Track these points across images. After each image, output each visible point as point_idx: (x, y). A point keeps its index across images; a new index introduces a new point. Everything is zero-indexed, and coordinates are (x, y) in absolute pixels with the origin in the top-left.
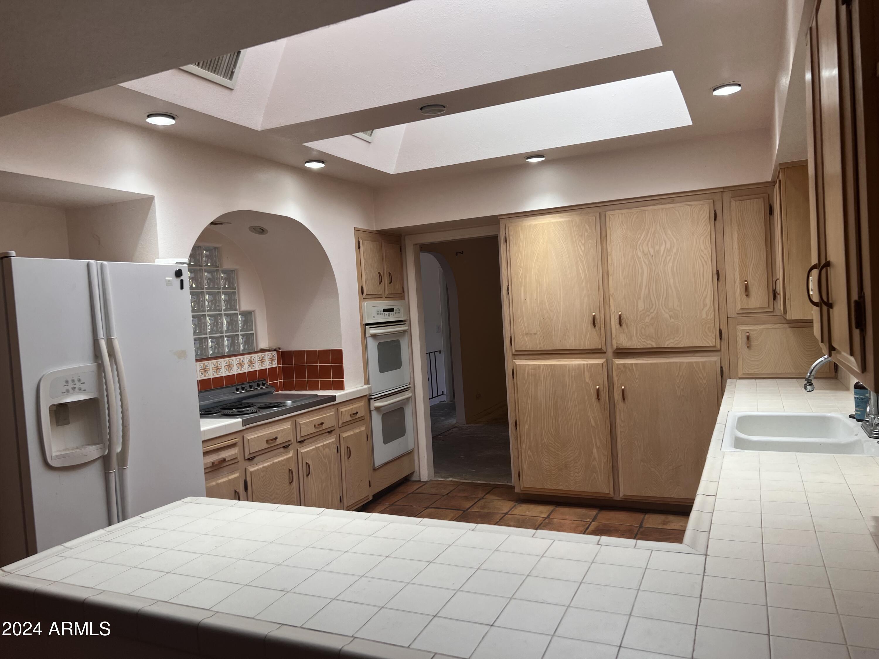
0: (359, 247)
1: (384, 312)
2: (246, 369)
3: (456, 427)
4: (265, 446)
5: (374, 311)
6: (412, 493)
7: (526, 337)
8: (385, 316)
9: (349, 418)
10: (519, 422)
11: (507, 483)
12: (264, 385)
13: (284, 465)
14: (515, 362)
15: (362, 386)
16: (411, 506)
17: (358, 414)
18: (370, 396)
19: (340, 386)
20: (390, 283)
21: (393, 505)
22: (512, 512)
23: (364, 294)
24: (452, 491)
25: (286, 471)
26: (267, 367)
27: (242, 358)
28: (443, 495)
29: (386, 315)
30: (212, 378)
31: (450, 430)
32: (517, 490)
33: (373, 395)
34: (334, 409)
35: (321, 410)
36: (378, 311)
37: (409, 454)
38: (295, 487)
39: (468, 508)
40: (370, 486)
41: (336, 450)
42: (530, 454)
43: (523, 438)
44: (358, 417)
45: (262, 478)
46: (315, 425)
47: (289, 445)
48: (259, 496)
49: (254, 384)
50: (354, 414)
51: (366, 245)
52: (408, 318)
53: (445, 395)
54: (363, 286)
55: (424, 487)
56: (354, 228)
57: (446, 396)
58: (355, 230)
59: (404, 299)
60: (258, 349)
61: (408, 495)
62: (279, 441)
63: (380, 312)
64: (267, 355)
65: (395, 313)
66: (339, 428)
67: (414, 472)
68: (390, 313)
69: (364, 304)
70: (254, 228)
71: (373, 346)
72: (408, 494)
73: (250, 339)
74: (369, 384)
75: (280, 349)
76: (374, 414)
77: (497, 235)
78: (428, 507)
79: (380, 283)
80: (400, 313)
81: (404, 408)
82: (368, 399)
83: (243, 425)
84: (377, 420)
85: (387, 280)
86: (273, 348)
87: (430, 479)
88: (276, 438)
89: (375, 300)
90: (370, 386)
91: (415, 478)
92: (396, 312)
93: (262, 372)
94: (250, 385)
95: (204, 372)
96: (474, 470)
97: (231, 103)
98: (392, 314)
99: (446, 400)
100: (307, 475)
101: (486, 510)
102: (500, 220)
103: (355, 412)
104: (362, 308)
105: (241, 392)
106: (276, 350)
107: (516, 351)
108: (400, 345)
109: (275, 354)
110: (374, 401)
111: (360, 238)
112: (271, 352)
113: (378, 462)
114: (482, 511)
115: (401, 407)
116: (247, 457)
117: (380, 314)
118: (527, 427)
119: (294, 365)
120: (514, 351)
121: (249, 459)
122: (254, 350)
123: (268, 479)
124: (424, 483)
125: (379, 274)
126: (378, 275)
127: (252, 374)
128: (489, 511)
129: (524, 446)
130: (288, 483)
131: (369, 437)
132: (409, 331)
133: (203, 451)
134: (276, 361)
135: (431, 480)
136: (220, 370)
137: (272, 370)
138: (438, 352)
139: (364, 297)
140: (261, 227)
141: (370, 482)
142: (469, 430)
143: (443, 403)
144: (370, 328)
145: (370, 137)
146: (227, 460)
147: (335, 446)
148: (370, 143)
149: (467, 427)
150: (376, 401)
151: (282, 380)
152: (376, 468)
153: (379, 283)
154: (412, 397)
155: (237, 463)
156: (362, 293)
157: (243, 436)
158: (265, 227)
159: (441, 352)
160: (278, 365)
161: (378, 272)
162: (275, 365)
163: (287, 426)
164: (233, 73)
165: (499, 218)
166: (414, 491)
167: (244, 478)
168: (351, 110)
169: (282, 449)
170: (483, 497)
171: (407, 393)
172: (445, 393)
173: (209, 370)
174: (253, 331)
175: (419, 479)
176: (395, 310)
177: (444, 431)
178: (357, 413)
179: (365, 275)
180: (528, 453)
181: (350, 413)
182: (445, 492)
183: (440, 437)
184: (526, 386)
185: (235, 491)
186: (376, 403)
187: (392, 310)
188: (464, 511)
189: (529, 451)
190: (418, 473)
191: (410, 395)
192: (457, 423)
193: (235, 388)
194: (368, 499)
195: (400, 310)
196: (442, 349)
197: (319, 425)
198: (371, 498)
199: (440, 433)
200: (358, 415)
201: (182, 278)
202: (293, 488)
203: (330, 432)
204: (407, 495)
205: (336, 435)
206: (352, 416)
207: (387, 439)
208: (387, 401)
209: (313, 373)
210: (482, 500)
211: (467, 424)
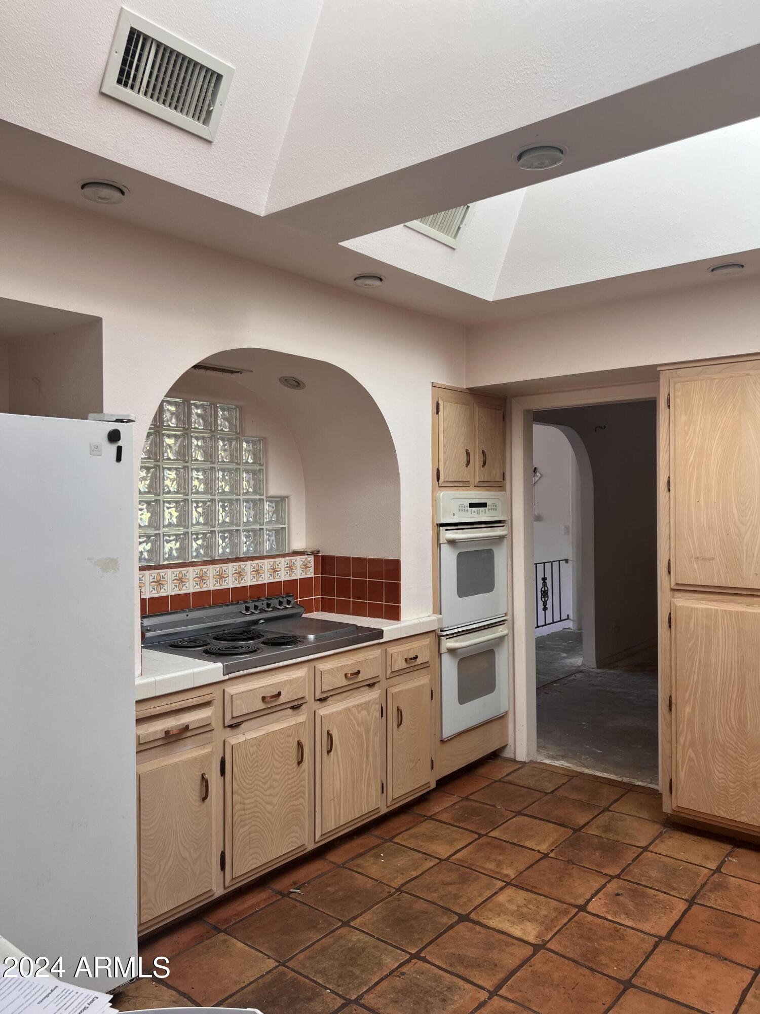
0: (438, 412)
1: (470, 507)
2: (266, 579)
3: (581, 671)
4: (260, 705)
5: (454, 506)
6: (500, 781)
7: (695, 563)
8: (471, 513)
9: (404, 665)
10: (676, 700)
11: (651, 783)
12: (289, 602)
13: (289, 736)
14: (674, 603)
15: (429, 616)
16: (494, 806)
17: (418, 659)
18: (441, 631)
19: (394, 614)
20: (484, 466)
21: (467, 798)
22: (655, 847)
23: (440, 480)
24: (561, 786)
25: (293, 745)
26: (298, 577)
27: (261, 563)
28: (545, 792)
29: (473, 512)
30: (213, 591)
31: (572, 675)
32: (667, 808)
33: (445, 629)
34: (380, 650)
35: (359, 651)
36: (461, 506)
37: (501, 718)
38: (307, 770)
39: (581, 825)
40: (432, 768)
41: (378, 714)
42: (693, 755)
43: (681, 727)
44: (418, 663)
45: (251, 755)
46: (346, 675)
47: (300, 705)
48: (244, 784)
49: (275, 602)
50: (411, 659)
51: (450, 411)
52: (510, 518)
53: (570, 619)
54: (440, 469)
55: (519, 772)
56: (432, 383)
57: (572, 622)
58: (433, 386)
59: (504, 490)
60: (291, 551)
61: (493, 783)
62: (283, 699)
63: (465, 507)
64: (299, 560)
65: (489, 510)
66: (387, 679)
67: (507, 745)
68: (479, 510)
69: (440, 494)
70: (286, 380)
71: (449, 557)
72: (493, 781)
73: (281, 534)
74: (441, 614)
75: (318, 552)
76: (446, 659)
77: (656, 398)
78: (519, 813)
79: (467, 466)
80: (496, 510)
81: (495, 650)
82: (437, 635)
83: (225, 673)
84: (449, 669)
85: (479, 462)
86: (309, 550)
87: (529, 760)
88: (279, 694)
89: (458, 490)
90: (440, 616)
91: (508, 754)
92: (490, 508)
93: (291, 584)
94: (267, 603)
95: (200, 581)
96: (600, 750)
97: (210, 165)
98: (484, 512)
99: (572, 627)
100: (329, 752)
101: (611, 836)
102: (661, 372)
103: (413, 656)
104: (436, 501)
105: (253, 613)
106: (312, 553)
107: (677, 584)
108: (493, 558)
109: (311, 559)
110: (447, 639)
111: (439, 398)
112: (306, 556)
113: (448, 731)
114: (603, 835)
115: (490, 650)
116: (227, 723)
117: (465, 511)
118: (688, 709)
119: (335, 577)
120: (673, 583)
121: (231, 726)
122: (285, 551)
123: (260, 758)
124: (520, 766)
125: (467, 452)
126: (465, 453)
127: (274, 587)
128: (615, 838)
129: (682, 741)
130: (296, 764)
131: (434, 694)
132: (509, 537)
133: (136, 717)
134: (312, 569)
135: (531, 762)
136: (226, 579)
137: (305, 582)
138: (564, 561)
139: (440, 485)
140: (295, 378)
141: (432, 761)
142: (600, 679)
143: (569, 630)
144: (446, 530)
145: (454, 240)
146: (190, 728)
147: (378, 707)
148: (454, 249)
149: (598, 674)
150: (449, 640)
151: (320, 596)
152: (445, 740)
153: (465, 466)
154: (509, 635)
155: (211, 732)
156: (438, 479)
157: (224, 690)
158: (301, 378)
159: (569, 561)
160: (314, 575)
161: (465, 448)
162: (311, 574)
163: (300, 673)
164: (209, 113)
165: (658, 369)
166: (502, 778)
167: (222, 755)
168: (397, 167)
169: (290, 711)
170: (610, 806)
171: (500, 628)
172: (571, 617)
173: (188, 580)
174: (285, 524)
175: (513, 757)
176: (489, 506)
177: (563, 676)
178: (416, 657)
179: (444, 453)
180: (689, 753)
181: (406, 657)
182: (550, 787)
183: (555, 685)
184: (692, 642)
185: (203, 776)
186: (449, 642)
187: (484, 505)
188: (575, 831)
189: (690, 750)
190: (513, 748)
191: (505, 632)
192: (583, 665)
193: (243, 606)
194: (429, 787)
195: (496, 506)
196: (570, 557)
197: (352, 674)
198: (433, 785)
199: (557, 679)
200: (418, 661)
201: (120, 443)
202: (304, 771)
203: (371, 686)
204: (491, 784)
205: (380, 691)
206: (408, 661)
207: (465, 696)
208: (466, 641)
209: (360, 590)
210: (606, 813)
211: (598, 667)
